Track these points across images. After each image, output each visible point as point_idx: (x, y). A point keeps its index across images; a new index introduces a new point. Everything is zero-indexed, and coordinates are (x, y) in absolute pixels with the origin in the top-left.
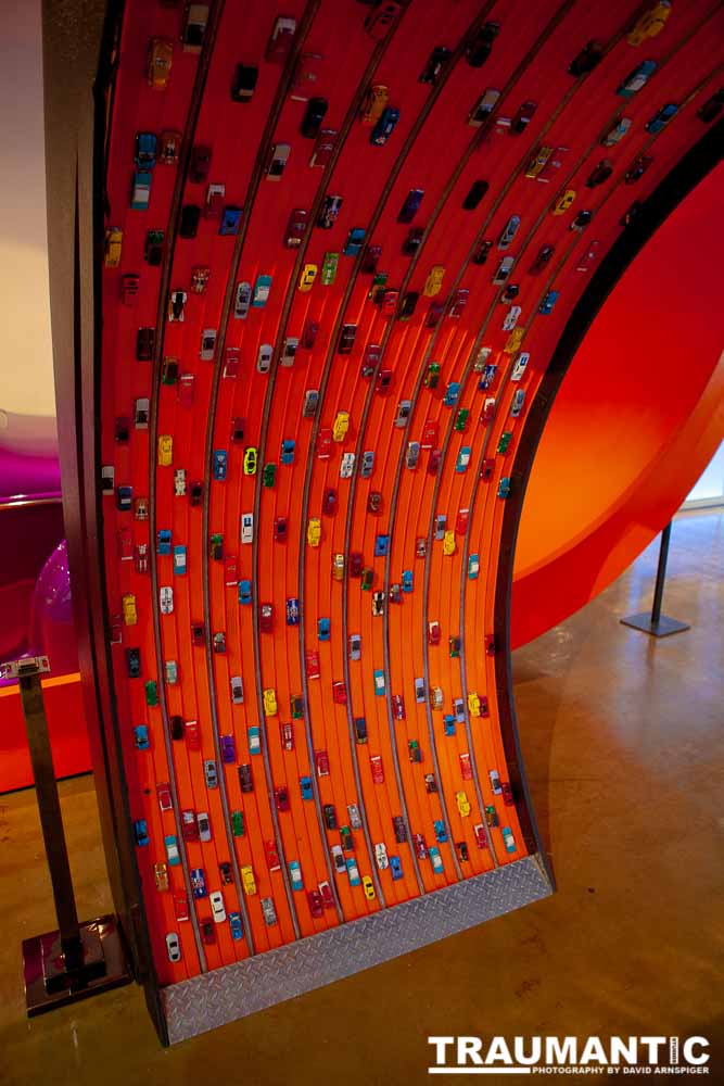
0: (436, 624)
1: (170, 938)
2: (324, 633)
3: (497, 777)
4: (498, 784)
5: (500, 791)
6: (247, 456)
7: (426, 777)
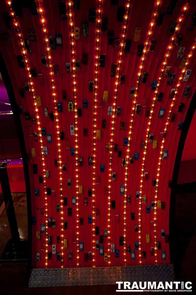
0: (147, 173)
1: (38, 254)
2: (102, 170)
3: (164, 232)
4: (163, 234)
5: (164, 237)
6: (69, 105)
7: (135, 226)
